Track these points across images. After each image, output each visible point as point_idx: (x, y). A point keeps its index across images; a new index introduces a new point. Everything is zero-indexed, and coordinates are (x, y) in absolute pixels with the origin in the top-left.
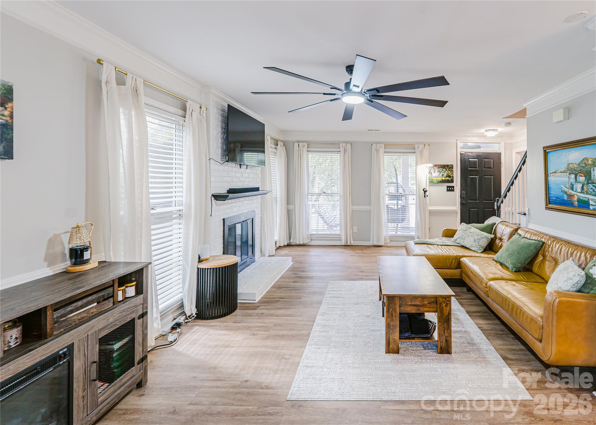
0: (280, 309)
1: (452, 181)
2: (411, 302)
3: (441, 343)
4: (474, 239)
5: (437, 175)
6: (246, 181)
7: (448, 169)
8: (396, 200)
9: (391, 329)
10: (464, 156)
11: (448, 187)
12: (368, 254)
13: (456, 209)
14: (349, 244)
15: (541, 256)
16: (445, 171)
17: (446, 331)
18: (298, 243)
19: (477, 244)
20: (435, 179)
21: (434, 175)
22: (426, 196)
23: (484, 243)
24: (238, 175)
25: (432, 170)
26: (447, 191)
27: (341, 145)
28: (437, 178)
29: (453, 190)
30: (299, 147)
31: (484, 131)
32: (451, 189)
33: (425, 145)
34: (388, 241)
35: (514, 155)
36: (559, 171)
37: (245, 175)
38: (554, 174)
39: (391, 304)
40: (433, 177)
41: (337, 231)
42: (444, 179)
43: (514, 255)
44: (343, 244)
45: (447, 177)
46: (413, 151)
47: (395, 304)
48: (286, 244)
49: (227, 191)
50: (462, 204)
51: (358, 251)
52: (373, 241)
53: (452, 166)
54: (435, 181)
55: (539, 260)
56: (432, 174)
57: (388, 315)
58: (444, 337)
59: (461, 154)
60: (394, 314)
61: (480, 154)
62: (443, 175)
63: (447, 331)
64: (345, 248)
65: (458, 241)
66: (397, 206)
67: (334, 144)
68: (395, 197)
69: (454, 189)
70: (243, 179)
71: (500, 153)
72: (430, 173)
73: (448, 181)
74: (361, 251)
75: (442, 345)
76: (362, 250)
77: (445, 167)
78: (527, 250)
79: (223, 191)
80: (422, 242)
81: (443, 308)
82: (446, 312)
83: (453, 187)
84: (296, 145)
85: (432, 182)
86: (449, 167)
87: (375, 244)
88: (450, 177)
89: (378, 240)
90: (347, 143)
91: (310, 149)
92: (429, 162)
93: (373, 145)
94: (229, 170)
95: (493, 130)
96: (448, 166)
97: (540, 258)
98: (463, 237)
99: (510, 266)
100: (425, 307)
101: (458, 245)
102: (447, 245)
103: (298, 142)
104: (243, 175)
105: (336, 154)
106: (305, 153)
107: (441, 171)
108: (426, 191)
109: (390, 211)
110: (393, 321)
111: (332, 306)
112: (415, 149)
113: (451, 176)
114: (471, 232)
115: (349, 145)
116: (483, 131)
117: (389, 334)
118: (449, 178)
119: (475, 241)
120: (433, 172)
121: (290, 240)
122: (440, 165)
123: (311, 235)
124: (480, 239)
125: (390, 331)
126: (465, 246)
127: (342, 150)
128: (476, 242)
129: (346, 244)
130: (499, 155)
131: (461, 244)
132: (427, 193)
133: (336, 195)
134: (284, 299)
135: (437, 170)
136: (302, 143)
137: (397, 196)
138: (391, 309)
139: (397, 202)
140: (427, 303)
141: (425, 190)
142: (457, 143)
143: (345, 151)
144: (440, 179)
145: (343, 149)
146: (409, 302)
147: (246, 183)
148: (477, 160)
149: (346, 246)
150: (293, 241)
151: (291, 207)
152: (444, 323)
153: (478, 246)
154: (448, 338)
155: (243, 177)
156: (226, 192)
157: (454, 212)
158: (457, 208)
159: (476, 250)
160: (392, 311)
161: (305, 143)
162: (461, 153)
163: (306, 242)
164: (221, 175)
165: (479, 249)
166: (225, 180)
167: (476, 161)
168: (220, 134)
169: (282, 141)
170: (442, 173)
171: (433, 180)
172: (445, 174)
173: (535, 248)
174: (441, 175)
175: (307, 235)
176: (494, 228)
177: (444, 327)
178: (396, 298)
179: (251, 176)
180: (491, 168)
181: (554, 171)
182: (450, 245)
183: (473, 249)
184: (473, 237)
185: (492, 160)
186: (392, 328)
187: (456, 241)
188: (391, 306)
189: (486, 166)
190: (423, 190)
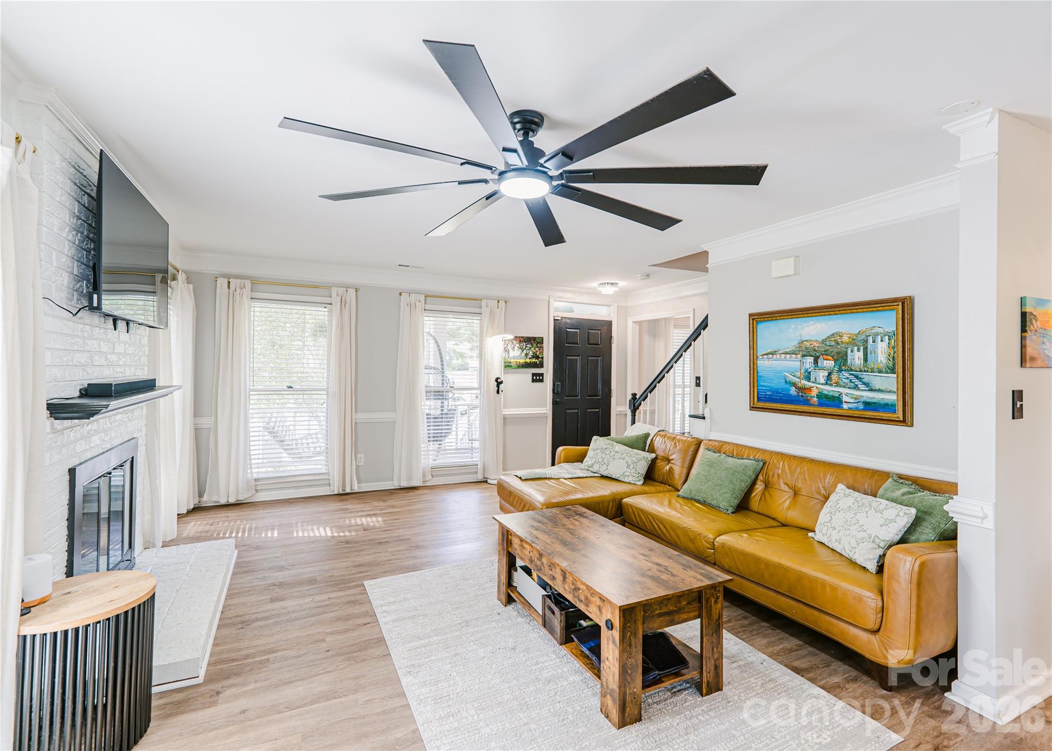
0: (286, 683)
1: (541, 365)
2: (660, 610)
3: (708, 674)
4: (627, 462)
5: (517, 354)
6: (121, 363)
7: (534, 345)
8: (440, 399)
9: (629, 674)
10: (560, 323)
11: (534, 375)
12: (401, 507)
13: (546, 412)
14: (348, 490)
15: (762, 483)
16: (530, 348)
17: (715, 649)
18: (223, 501)
19: (633, 471)
20: (515, 360)
21: (512, 354)
22: (500, 391)
23: (643, 468)
24: (105, 348)
25: (509, 345)
26: (532, 382)
27: (334, 291)
28: (518, 359)
29: (542, 381)
30: (229, 287)
31: (597, 286)
32: (538, 378)
33: (498, 302)
34: (429, 477)
35: (630, 323)
36: (781, 352)
37: (119, 349)
38: (771, 356)
39: (629, 622)
40: (511, 358)
41: (317, 465)
42: (528, 361)
43: (726, 486)
44: (336, 492)
45: (533, 357)
46: (477, 310)
47: (635, 622)
48: (192, 507)
49: (80, 390)
50: (555, 403)
51: (375, 504)
52: (400, 480)
53: (542, 338)
54: (513, 364)
55: (758, 491)
56: (508, 353)
57: (624, 648)
58: (713, 662)
59: (555, 320)
60: (633, 643)
61: (582, 321)
62: (527, 355)
63: (717, 649)
64: (342, 501)
65: (596, 468)
66: (442, 410)
67: (317, 287)
68: (439, 394)
69: (543, 378)
70: (113, 358)
71: (611, 322)
72: (506, 350)
73: (534, 365)
74: (381, 504)
75: (710, 677)
76: (384, 501)
77: (530, 341)
78: (744, 476)
79: (70, 392)
80: (537, 477)
81: (711, 606)
82: (716, 614)
83: (542, 375)
84: (222, 282)
85: (508, 366)
86: (536, 342)
87: (404, 484)
88: (537, 357)
89: (410, 478)
90: (347, 287)
91: (256, 295)
92: (506, 331)
93: (402, 294)
94: (86, 334)
95: (612, 284)
96: (534, 339)
97: (760, 487)
98: (605, 461)
99: (723, 505)
100: (682, 613)
101: (596, 475)
102: (579, 478)
103: (228, 277)
104: (114, 349)
105: (320, 309)
106: (246, 301)
107: (524, 347)
108: (502, 382)
109: (432, 420)
110: (633, 657)
111: (417, 644)
112: (481, 308)
113: (540, 356)
114: (616, 452)
115: (352, 292)
116: (595, 284)
117: (625, 686)
118: (537, 360)
119: (628, 466)
120: (511, 350)
121: (201, 495)
122: (523, 337)
123: (256, 480)
124: (637, 461)
125: (627, 680)
126: (609, 476)
127: (336, 300)
128: (631, 467)
129: (341, 492)
130: (609, 324)
131: (600, 473)
132: (502, 386)
133: (318, 392)
134: (279, 654)
135: (518, 345)
136: (238, 281)
137: (443, 392)
138: (629, 633)
139: (442, 403)
140: (685, 605)
141: (499, 381)
142: (549, 301)
143: (343, 302)
144: (522, 361)
145: (339, 298)
146: (656, 609)
147: (119, 369)
148: (578, 330)
149: (343, 496)
150: (208, 499)
151: (205, 422)
152: (712, 635)
153: (634, 475)
154: (717, 663)
155: (114, 353)
156: (78, 394)
157: (544, 416)
158: (547, 409)
159: (632, 482)
160: (630, 637)
161: (246, 281)
162: (556, 318)
163: (242, 497)
164: (67, 348)
165: (637, 479)
166: (75, 361)
167: (577, 332)
168: (67, 230)
169: (184, 272)
170: (525, 351)
171: (510, 362)
172: (531, 352)
173: (754, 472)
174: (523, 354)
175: (248, 481)
176: (648, 442)
177: (712, 642)
178: (638, 609)
179: (131, 350)
180: (598, 344)
181: (769, 351)
182: (584, 477)
183: (626, 480)
184: (623, 459)
185: (600, 332)
186: (629, 672)
187: (590, 469)
188: (629, 627)
189: (590, 342)
190: (496, 380)
